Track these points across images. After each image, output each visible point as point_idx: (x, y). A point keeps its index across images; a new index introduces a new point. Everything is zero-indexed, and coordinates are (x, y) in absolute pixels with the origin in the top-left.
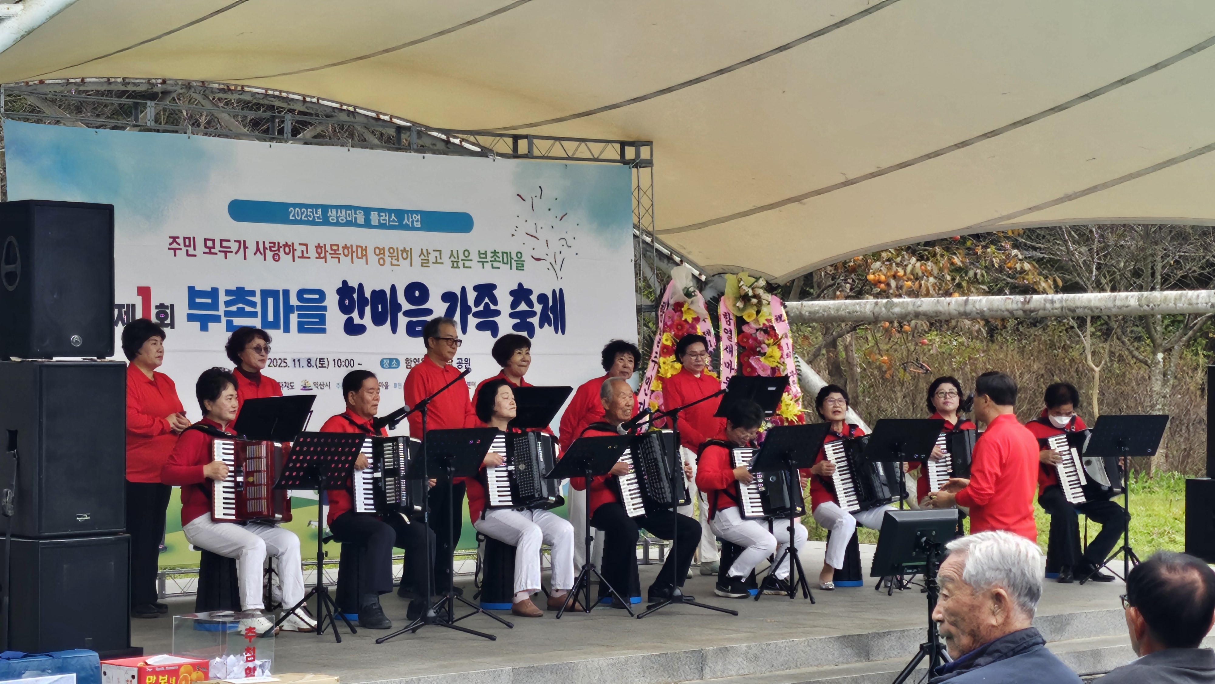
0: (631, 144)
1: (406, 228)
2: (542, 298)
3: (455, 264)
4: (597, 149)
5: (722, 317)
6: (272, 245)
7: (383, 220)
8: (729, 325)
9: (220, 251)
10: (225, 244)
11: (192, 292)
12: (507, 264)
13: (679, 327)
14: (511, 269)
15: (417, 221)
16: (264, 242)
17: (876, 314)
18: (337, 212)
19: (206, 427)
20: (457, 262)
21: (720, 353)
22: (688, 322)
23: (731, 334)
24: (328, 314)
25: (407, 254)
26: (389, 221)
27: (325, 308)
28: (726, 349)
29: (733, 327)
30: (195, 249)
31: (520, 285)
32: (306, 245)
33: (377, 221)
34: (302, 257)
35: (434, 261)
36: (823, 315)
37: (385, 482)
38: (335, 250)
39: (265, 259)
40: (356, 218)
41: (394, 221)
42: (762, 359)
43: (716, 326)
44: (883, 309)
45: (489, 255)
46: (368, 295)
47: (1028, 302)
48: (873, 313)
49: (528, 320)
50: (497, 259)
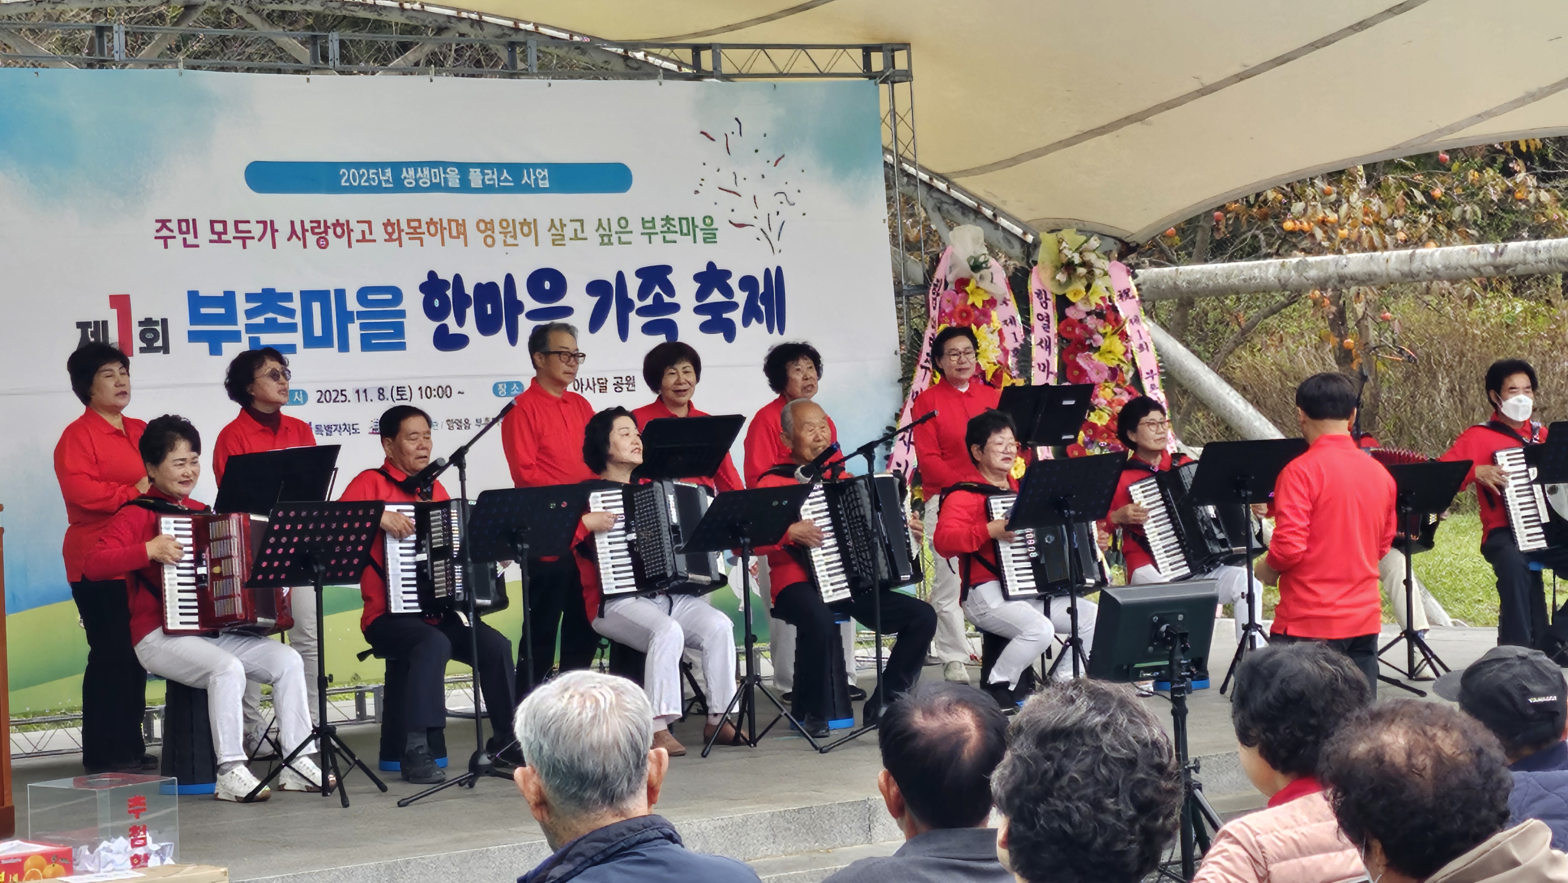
0: (878, 48)
1: (527, 189)
2: (748, 283)
3: (606, 239)
4: (822, 58)
5: (1035, 296)
6: (316, 225)
7: (489, 180)
8: (1046, 308)
9: (235, 238)
10: (242, 227)
11: (195, 300)
12: (688, 234)
13: (964, 315)
14: (695, 242)
15: (544, 178)
16: (302, 222)
17: (1283, 281)
18: (416, 172)
19: (152, 501)
20: (610, 236)
21: (1030, 349)
22: (976, 308)
23: (1048, 321)
24: (407, 322)
25: (529, 228)
26: (499, 180)
27: (402, 314)
28: (1040, 344)
29: (1051, 311)
30: (196, 237)
31: (711, 265)
32: (369, 223)
33: (481, 182)
34: (364, 240)
35: (573, 236)
36: (1208, 285)
37: (433, 566)
38: (415, 228)
39: (305, 246)
40: (446, 179)
41: (506, 180)
42: (1095, 356)
43: (1025, 311)
44: (1293, 272)
45: (659, 223)
46: (469, 290)
47: (1501, 254)
48: (1279, 280)
49: (725, 316)
50: (672, 229)
